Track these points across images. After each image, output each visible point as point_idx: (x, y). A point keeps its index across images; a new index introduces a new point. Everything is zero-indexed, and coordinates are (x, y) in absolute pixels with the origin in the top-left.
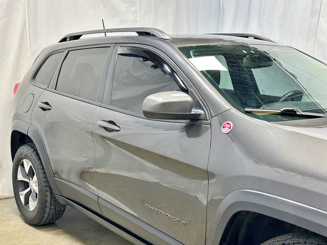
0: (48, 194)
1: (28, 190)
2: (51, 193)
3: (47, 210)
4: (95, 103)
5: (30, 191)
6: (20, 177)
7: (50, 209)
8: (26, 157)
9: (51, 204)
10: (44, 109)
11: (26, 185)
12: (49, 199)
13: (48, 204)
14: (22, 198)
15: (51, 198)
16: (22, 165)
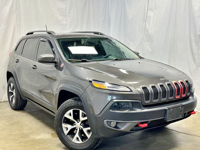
0: (19, 96)
1: (13, 95)
2: (20, 95)
3: (19, 103)
4: (31, 58)
5: (14, 96)
6: (10, 91)
7: (20, 102)
8: (12, 82)
9: (20, 100)
10: (17, 62)
11: (12, 93)
12: (19, 98)
13: (19, 100)
14: (11, 99)
15: (20, 98)
16: (11, 86)
